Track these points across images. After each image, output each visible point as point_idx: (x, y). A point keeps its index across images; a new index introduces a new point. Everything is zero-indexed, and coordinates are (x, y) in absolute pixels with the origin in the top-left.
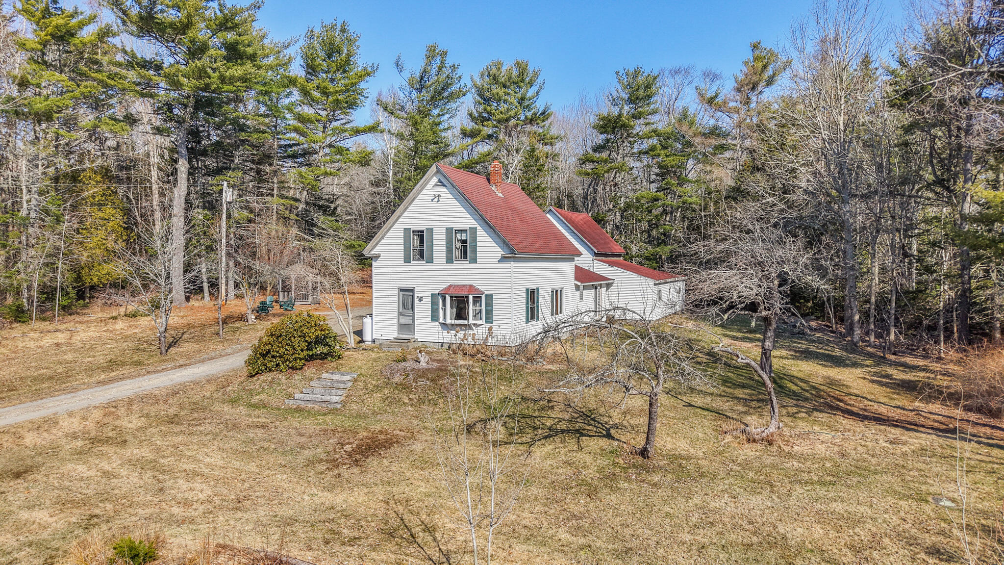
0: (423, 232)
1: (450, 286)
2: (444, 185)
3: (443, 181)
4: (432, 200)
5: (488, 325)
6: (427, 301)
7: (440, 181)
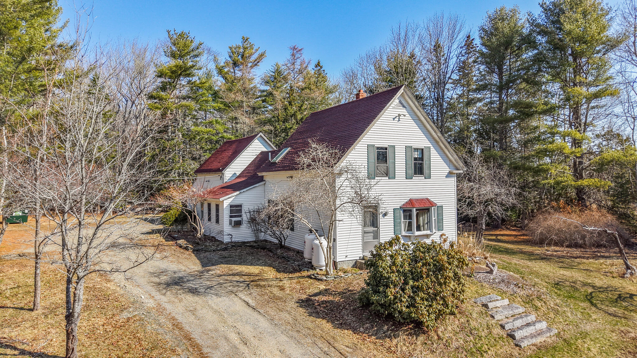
0: (386, 149)
1: (410, 200)
2: (404, 107)
3: (403, 102)
4: (394, 119)
5: (440, 233)
6: (390, 216)
7: (400, 102)
